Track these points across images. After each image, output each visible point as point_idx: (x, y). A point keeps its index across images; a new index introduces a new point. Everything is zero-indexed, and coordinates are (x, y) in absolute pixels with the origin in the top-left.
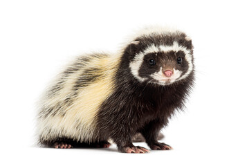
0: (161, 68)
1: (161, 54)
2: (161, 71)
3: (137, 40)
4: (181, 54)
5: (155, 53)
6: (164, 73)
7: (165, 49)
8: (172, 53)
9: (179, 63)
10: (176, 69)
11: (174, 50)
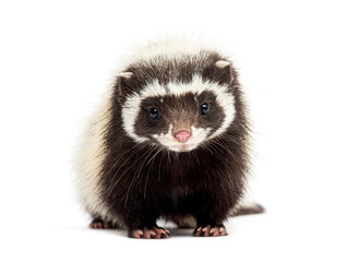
0: (171, 127)
1: (170, 100)
2: (170, 132)
3: (129, 70)
4: (209, 97)
5: (160, 97)
6: (175, 135)
7: (177, 89)
8: (189, 97)
9: (203, 113)
10: (197, 127)
11: (194, 92)
